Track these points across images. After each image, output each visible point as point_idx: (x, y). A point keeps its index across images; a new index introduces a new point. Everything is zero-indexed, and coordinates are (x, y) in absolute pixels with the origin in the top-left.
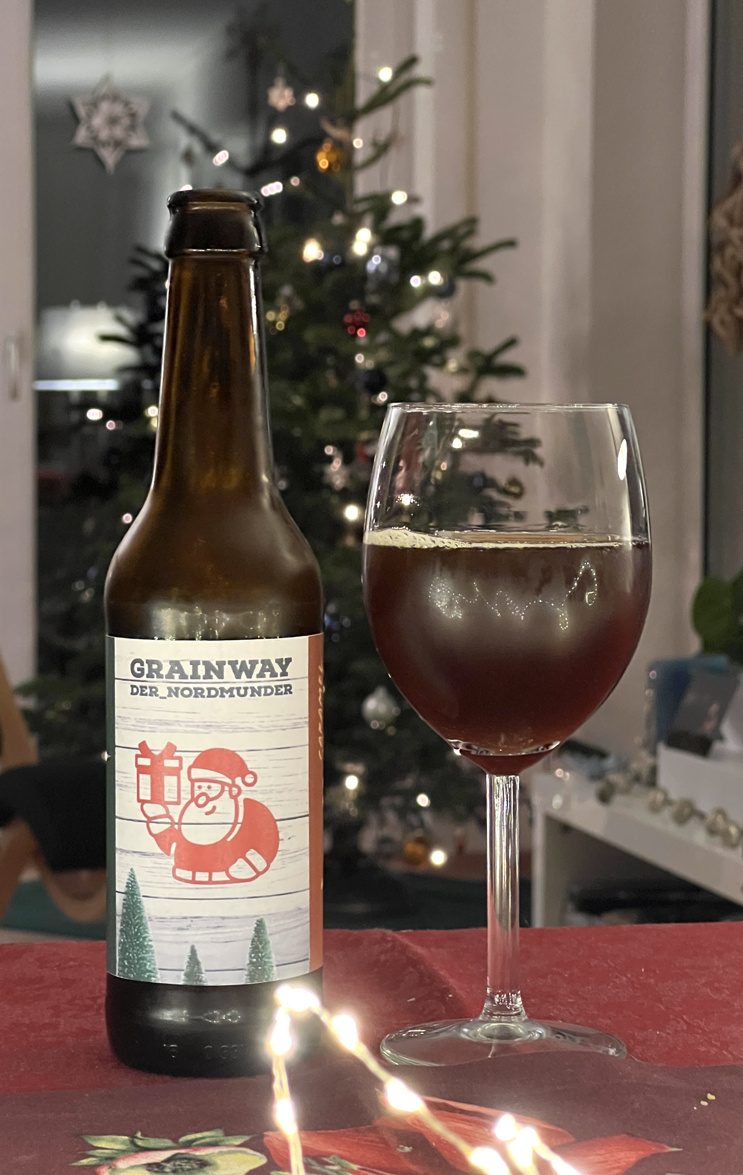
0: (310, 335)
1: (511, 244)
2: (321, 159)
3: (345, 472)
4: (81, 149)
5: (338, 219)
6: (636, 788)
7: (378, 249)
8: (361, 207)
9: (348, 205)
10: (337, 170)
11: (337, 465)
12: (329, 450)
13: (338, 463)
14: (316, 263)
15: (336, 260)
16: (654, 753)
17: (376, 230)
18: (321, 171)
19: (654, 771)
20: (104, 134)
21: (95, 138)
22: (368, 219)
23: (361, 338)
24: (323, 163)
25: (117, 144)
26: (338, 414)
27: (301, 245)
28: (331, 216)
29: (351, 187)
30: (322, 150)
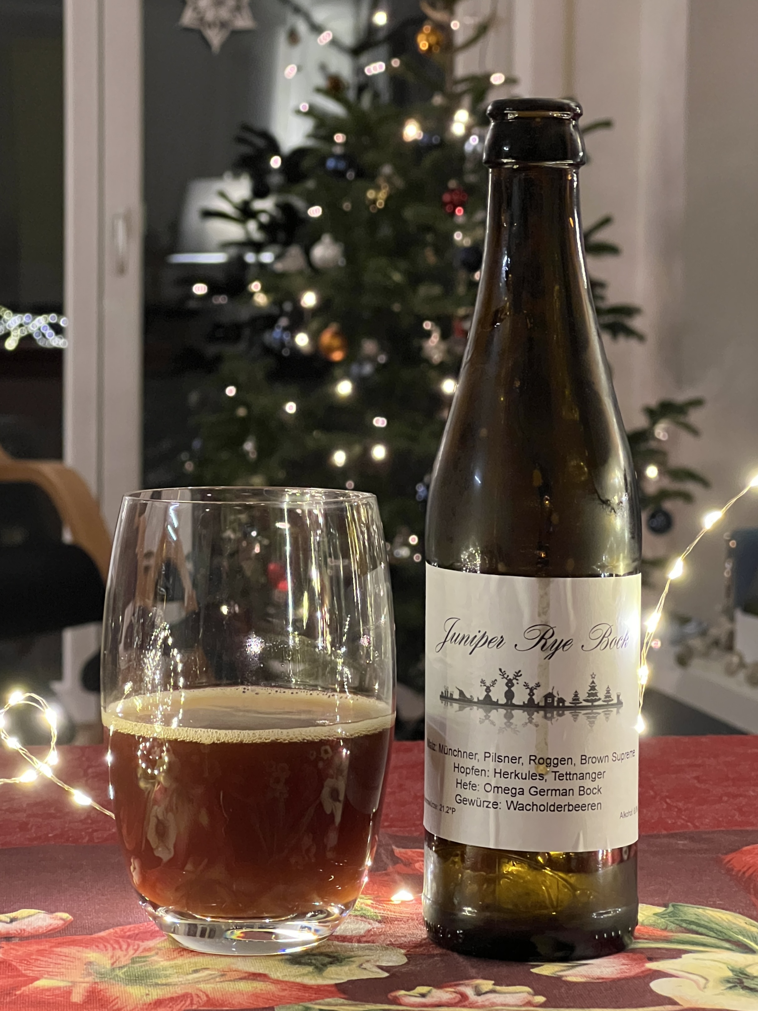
0: (409, 213)
1: (606, 124)
2: (422, 40)
3: (443, 347)
4: (187, 30)
5: (438, 100)
6: (715, 652)
7: (476, 130)
8: (460, 88)
9: (448, 86)
10: (437, 51)
11: (435, 339)
12: (427, 325)
13: (436, 338)
14: (415, 143)
15: (435, 140)
16: (732, 619)
17: (473, 111)
18: (421, 52)
19: (731, 636)
20: (210, 16)
21: (202, 20)
22: (467, 100)
23: (459, 216)
24: (423, 44)
25: (223, 25)
26: (436, 290)
27: (401, 125)
28: (431, 96)
29: (451, 67)
30: (422, 32)
